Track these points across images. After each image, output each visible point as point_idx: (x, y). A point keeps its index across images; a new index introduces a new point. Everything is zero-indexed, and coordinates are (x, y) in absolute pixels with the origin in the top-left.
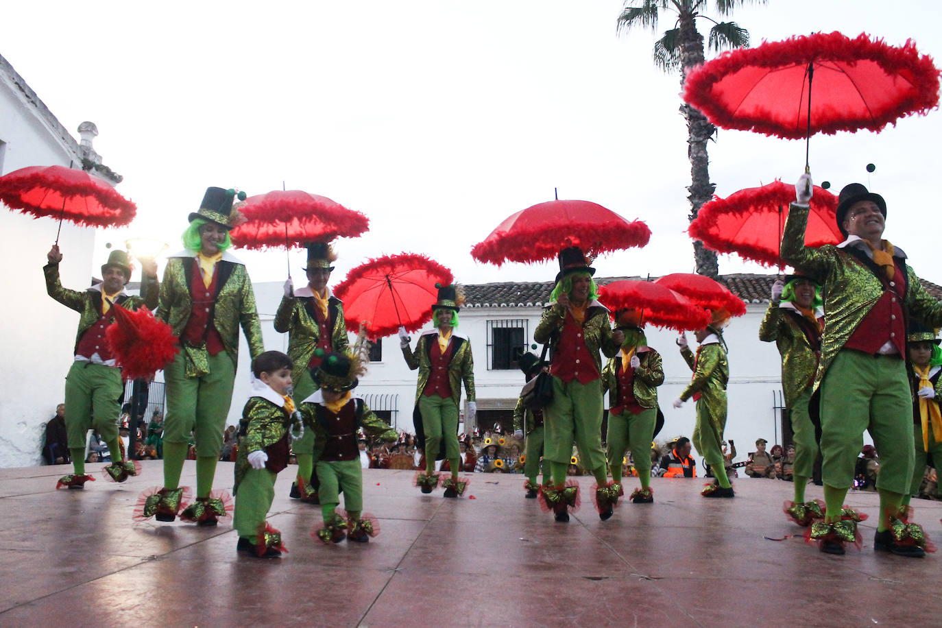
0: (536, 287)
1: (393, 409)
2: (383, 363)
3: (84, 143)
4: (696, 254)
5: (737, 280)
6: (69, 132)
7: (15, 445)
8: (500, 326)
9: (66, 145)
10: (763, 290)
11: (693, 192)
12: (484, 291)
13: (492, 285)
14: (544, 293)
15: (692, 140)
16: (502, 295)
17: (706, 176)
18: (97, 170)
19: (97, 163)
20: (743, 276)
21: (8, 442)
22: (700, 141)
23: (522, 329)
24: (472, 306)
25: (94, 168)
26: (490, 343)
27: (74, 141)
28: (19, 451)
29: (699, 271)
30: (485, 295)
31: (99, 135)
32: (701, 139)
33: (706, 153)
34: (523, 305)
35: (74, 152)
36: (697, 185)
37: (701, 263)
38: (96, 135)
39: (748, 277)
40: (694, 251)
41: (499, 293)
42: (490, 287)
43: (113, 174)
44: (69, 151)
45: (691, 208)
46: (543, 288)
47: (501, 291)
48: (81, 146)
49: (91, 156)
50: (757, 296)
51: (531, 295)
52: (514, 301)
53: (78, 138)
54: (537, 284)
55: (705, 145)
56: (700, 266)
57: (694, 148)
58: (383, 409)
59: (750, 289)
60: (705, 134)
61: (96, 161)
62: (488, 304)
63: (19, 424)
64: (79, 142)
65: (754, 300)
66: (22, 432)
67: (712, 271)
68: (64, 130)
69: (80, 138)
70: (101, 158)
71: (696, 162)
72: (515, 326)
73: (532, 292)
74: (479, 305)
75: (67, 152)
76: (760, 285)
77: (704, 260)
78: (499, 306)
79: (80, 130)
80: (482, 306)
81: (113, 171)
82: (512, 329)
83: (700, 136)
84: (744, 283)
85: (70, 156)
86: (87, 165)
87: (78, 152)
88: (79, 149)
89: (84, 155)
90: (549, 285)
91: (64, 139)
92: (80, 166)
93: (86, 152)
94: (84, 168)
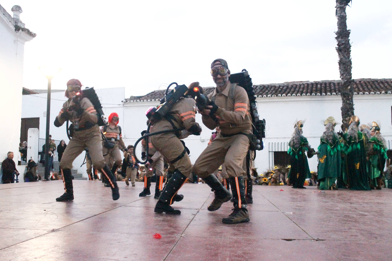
3: (15, 17)
4: (340, 68)
5: (362, 82)
6: (7, 11)
9: (5, 17)
10: (376, 87)
11: (338, 35)
14: (258, 91)
15: (338, 6)
17: (345, 26)
18: (22, 31)
19: (23, 27)
20: (365, 80)
22: (342, 7)
27: (10, 16)
29: (342, 77)
31: (22, 13)
32: (343, 6)
33: (345, 13)
35: (10, 22)
36: (340, 31)
37: (342, 73)
38: (21, 12)
39: (368, 80)
40: (339, 66)
43: (31, 33)
45: (337, 43)
46: (258, 88)
48: (13, 18)
49: (19, 23)
50: (373, 90)
53: (12, 14)
55: (345, 9)
56: (342, 75)
57: (339, 10)
59: (369, 87)
60: (345, 3)
64: (12, 17)
65: (372, 93)
67: (348, 77)
68: (4, 10)
69: (13, 14)
70: (24, 24)
71: (340, 19)
75: (6, 21)
76: (375, 85)
77: (344, 71)
79: (12, 10)
81: (31, 31)
83: (342, 4)
84: (366, 84)
85: (8, 24)
86: (18, 28)
87: (12, 21)
88: (12, 20)
89: (15, 23)
90: (261, 86)
91: (4, 14)
92: (14, 29)
93: (17, 21)
94: (16, 30)
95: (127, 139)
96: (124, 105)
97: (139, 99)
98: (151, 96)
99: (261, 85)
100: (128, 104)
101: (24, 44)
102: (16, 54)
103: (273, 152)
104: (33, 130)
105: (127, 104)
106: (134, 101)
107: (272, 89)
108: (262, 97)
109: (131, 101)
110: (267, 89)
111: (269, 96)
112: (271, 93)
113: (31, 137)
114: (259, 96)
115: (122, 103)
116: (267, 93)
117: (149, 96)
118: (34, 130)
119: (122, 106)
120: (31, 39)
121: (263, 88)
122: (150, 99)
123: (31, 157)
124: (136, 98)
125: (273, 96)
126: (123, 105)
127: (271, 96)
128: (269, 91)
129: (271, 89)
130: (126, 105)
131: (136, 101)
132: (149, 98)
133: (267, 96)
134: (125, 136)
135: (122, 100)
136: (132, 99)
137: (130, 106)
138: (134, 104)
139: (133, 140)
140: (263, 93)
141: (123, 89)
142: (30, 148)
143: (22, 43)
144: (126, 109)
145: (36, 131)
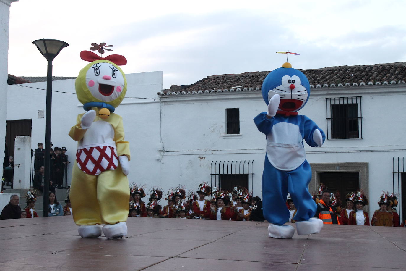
0: (367, 69)
1: (250, 172)
2: (241, 136)
8: (337, 102)
12: (322, 74)
14: (375, 74)
16: (338, 77)
23: (356, 105)
24: (313, 86)
26: (329, 117)
30: (324, 78)
34: (357, 84)
41: (335, 75)
42: (327, 71)
46: (373, 70)
47: (337, 73)
51: (364, 76)
52: (348, 82)
54: (368, 66)
58: (242, 173)
62: (327, 85)
72: (350, 102)
73: (363, 74)
78: (337, 86)
80: (322, 86)
82: (348, 105)
95: (166, 151)
96: (161, 99)
97: (185, 90)
98: (203, 84)
99: (379, 66)
100: (168, 97)
101: (10, 6)
103: (400, 174)
104: (22, 138)
105: (166, 97)
106: (176, 93)
107: (397, 72)
108: (382, 84)
109: (172, 93)
110: (388, 71)
111: (393, 83)
112: (395, 79)
113: (19, 149)
114: (377, 83)
115: (157, 96)
116: (389, 78)
117: (200, 85)
118: (25, 138)
119: (158, 100)
121: (382, 71)
122: (202, 90)
123: (20, 180)
124: (180, 88)
125: (400, 82)
126: (160, 99)
127: (397, 83)
128: (392, 75)
129: (395, 71)
130: (164, 99)
131: (181, 93)
132: (200, 88)
133: (389, 83)
134: (163, 148)
135: (159, 92)
136: (173, 90)
137: (171, 101)
138: (178, 97)
139: (177, 153)
140: (382, 78)
141: (160, 74)
142: (19, 167)
143: (6, 4)
144: (165, 105)
145: (28, 140)
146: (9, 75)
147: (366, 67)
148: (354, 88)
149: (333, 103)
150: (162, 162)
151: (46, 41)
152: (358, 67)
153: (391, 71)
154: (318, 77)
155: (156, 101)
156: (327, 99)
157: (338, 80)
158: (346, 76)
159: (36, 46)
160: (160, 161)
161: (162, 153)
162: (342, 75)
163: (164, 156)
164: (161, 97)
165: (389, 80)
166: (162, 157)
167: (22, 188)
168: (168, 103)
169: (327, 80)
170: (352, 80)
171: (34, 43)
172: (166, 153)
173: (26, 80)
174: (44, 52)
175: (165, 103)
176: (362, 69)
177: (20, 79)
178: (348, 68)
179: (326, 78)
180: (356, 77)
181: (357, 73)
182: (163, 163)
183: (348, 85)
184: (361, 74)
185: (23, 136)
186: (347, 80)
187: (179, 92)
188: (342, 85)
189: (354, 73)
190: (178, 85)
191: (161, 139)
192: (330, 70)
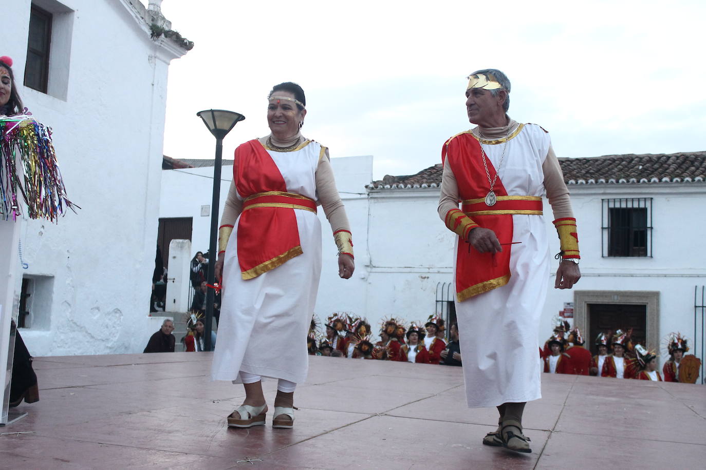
0: (662, 159)
3: (152, 8)
7: (89, 332)
8: (618, 206)
9: (134, 10)
12: (598, 165)
13: (608, 158)
14: (673, 167)
16: (621, 170)
18: (166, 37)
19: (167, 29)
21: (82, 328)
23: (644, 210)
24: (584, 182)
25: (163, 34)
26: (606, 225)
27: (142, 6)
28: (92, 337)
30: (599, 170)
34: (646, 180)
35: (143, 18)
41: (616, 166)
42: (605, 160)
43: (183, 40)
44: (136, 17)
46: (670, 161)
47: (619, 164)
48: (149, 11)
49: (159, 22)
51: (656, 170)
52: (634, 176)
54: (663, 155)
61: (164, 26)
62: (603, 180)
63: (92, 309)
64: (147, 8)
66: (95, 318)
69: (148, 3)
70: (170, 23)
72: (636, 205)
73: (656, 166)
74: (593, 181)
75: (134, 17)
78: (617, 182)
80: (596, 182)
81: (183, 37)
82: (633, 209)
85: (138, 22)
86: (156, 32)
87: (147, 18)
88: (147, 14)
89: (153, 20)
90: (678, 158)
91: (131, 4)
92: (149, 32)
93: (155, 17)
94: (152, 35)
95: (375, 267)
96: (370, 194)
97: (404, 182)
98: (429, 175)
99: (679, 155)
100: (379, 192)
101: (169, 64)
102: (153, 85)
104: (179, 242)
105: (377, 192)
106: (391, 187)
108: (682, 180)
109: (386, 187)
110: (692, 163)
111: (699, 181)
112: (702, 174)
113: (174, 257)
114: (675, 180)
115: (365, 191)
116: (693, 172)
117: (425, 176)
118: (183, 243)
119: (366, 196)
120: (184, 54)
121: (683, 162)
122: (427, 182)
123: (175, 300)
124: (396, 180)
126: (368, 195)
128: (697, 169)
130: (373, 194)
131: (397, 187)
132: (425, 180)
133: (693, 180)
134: (371, 261)
135: (367, 184)
136: (387, 182)
137: (383, 198)
138: (393, 192)
139: (389, 270)
140: (683, 173)
141: (370, 158)
142: (173, 282)
143: (165, 62)
144: (375, 203)
145: (186, 246)
146: (164, 156)
147: (659, 157)
148: (642, 185)
149: (611, 206)
150: (369, 281)
151: (215, 113)
152: (649, 156)
153: (696, 163)
154: (591, 169)
155: (363, 196)
156: (603, 200)
157: (619, 174)
158: (632, 168)
159: (201, 119)
160: (365, 280)
161: (369, 269)
162: (626, 166)
163: (372, 274)
164: (369, 191)
165: (693, 175)
166: (369, 275)
167: (176, 310)
168: (380, 200)
169: (604, 173)
170: (640, 174)
171: (199, 114)
172: (374, 270)
173: (187, 163)
174: (212, 127)
175: (376, 201)
176: (655, 159)
177: (178, 162)
178: (634, 157)
179: (603, 171)
180: (646, 170)
181: (648, 165)
182: (370, 283)
183: (633, 182)
184: (653, 165)
185: (181, 241)
186: (633, 174)
187: (394, 185)
188: (625, 181)
189: (643, 164)
190: (395, 175)
191: (368, 250)
192: (609, 160)
